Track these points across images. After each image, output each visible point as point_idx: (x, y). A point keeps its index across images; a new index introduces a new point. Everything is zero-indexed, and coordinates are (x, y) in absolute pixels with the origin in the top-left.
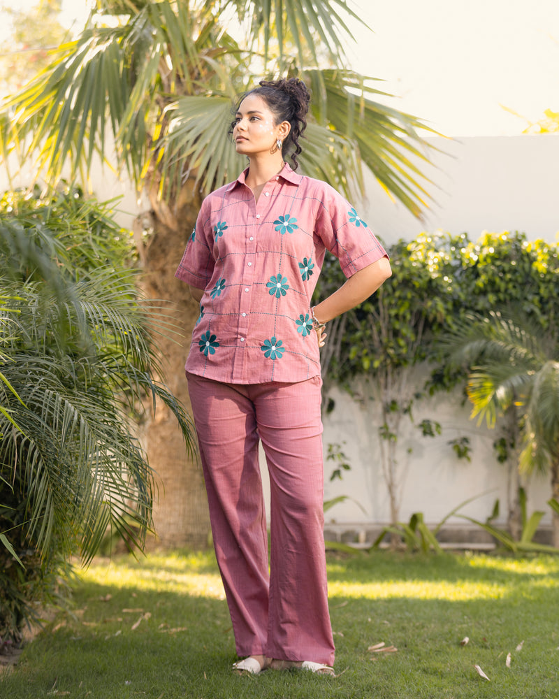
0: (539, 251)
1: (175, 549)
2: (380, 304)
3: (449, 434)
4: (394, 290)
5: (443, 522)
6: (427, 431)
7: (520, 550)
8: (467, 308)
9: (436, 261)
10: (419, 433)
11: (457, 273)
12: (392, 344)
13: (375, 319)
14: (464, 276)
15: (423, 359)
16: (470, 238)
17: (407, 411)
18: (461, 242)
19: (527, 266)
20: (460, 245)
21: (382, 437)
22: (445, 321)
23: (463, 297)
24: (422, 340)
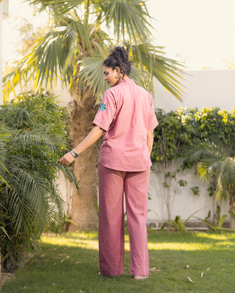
0: (224, 115)
1: (84, 230)
2: (163, 136)
3: (190, 185)
4: (168, 130)
5: (188, 219)
6: (182, 184)
7: (217, 230)
8: (197, 137)
9: (185, 119)
10: (179, 185)
11: (193, 123)
12: (168, 151)
13: (161, 142)
14: (196, 124)
15: (180, 156)
16: (198, 110)
17: (174, 177)
18: (194, 111)
19: (220, 120)
20: (194, 112)
21: (164, 187)
22: (188, 142)
23: (195, 133)
24: (179, 149)
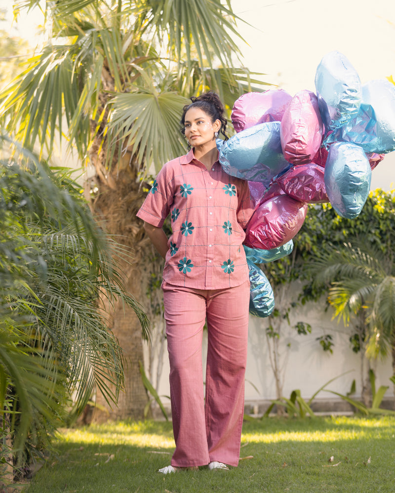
0: (378, 197)
1: (121, 420)
3: (318, 331)
5: (313, 398)
6: (302, 330)
7: (371, 413)
8: (327, 240)
10: (295, 332)
11: (319, 215)
14: (324, 216)
15: (297, 278)
17: (286, 316)
19: (370, 208)
21: (268, 336)
22: (312, 249)
23: (324, 232)
24: (295, 264)
